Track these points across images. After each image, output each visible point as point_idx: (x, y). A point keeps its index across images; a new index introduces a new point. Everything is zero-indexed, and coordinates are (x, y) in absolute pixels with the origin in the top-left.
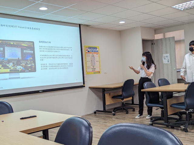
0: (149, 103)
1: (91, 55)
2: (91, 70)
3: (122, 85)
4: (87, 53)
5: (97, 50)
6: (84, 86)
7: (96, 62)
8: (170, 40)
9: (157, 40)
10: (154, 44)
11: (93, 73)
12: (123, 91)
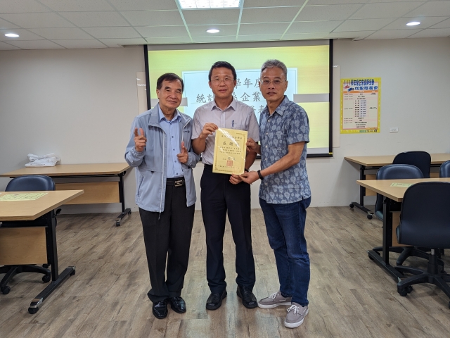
1: (355, 96)
2: (354, 126)
5: (374, 86)
7: (367, 109)
11: (358, 131)
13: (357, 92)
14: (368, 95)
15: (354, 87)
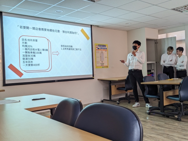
0: (148, 94)
1: (100, 51)
2: (100, 65)
3: (126, 78)
4: (96, 50)
6: (94, 78)
7: (104, 58)
8: (171, 40)
9: (160, 40)
10: (158, 43)
11: (102, 67)
12: (126, 83)
13: (101, 50)
14: (104, 51)
15: (99, 47)
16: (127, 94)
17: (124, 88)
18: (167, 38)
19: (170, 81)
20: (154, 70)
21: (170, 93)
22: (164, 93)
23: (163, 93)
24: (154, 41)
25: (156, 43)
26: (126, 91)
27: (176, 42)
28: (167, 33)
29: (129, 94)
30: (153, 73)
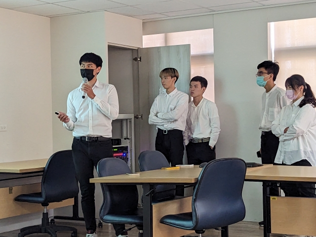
0: (108, 214)
3: (44, 165)
8: (178, 53)
9: (148, 50)
10: (140, 60)
12: (44, 182)
16: (47, 213)
17: (39, 195)
18: (168, 48)
19: (171, 172)
20: (130, 139)
21: (172, 208)
22: (155, 207)
23: (151, 207)
24: (130, 52)
25: (135, 59)
26: (45, 204)
27: (189, 62)
28: (166, 32)
29: (52, 215)
30: (126, 148)
